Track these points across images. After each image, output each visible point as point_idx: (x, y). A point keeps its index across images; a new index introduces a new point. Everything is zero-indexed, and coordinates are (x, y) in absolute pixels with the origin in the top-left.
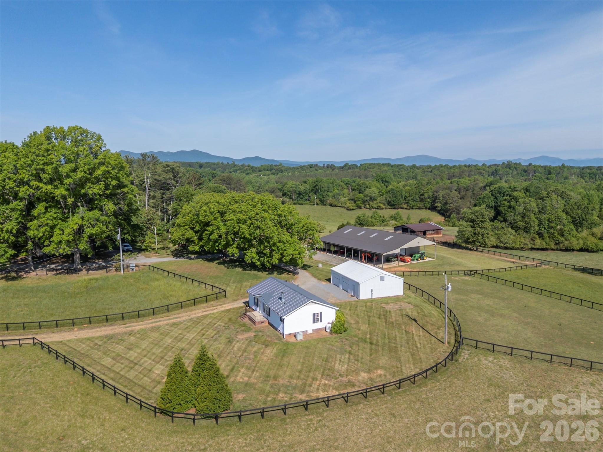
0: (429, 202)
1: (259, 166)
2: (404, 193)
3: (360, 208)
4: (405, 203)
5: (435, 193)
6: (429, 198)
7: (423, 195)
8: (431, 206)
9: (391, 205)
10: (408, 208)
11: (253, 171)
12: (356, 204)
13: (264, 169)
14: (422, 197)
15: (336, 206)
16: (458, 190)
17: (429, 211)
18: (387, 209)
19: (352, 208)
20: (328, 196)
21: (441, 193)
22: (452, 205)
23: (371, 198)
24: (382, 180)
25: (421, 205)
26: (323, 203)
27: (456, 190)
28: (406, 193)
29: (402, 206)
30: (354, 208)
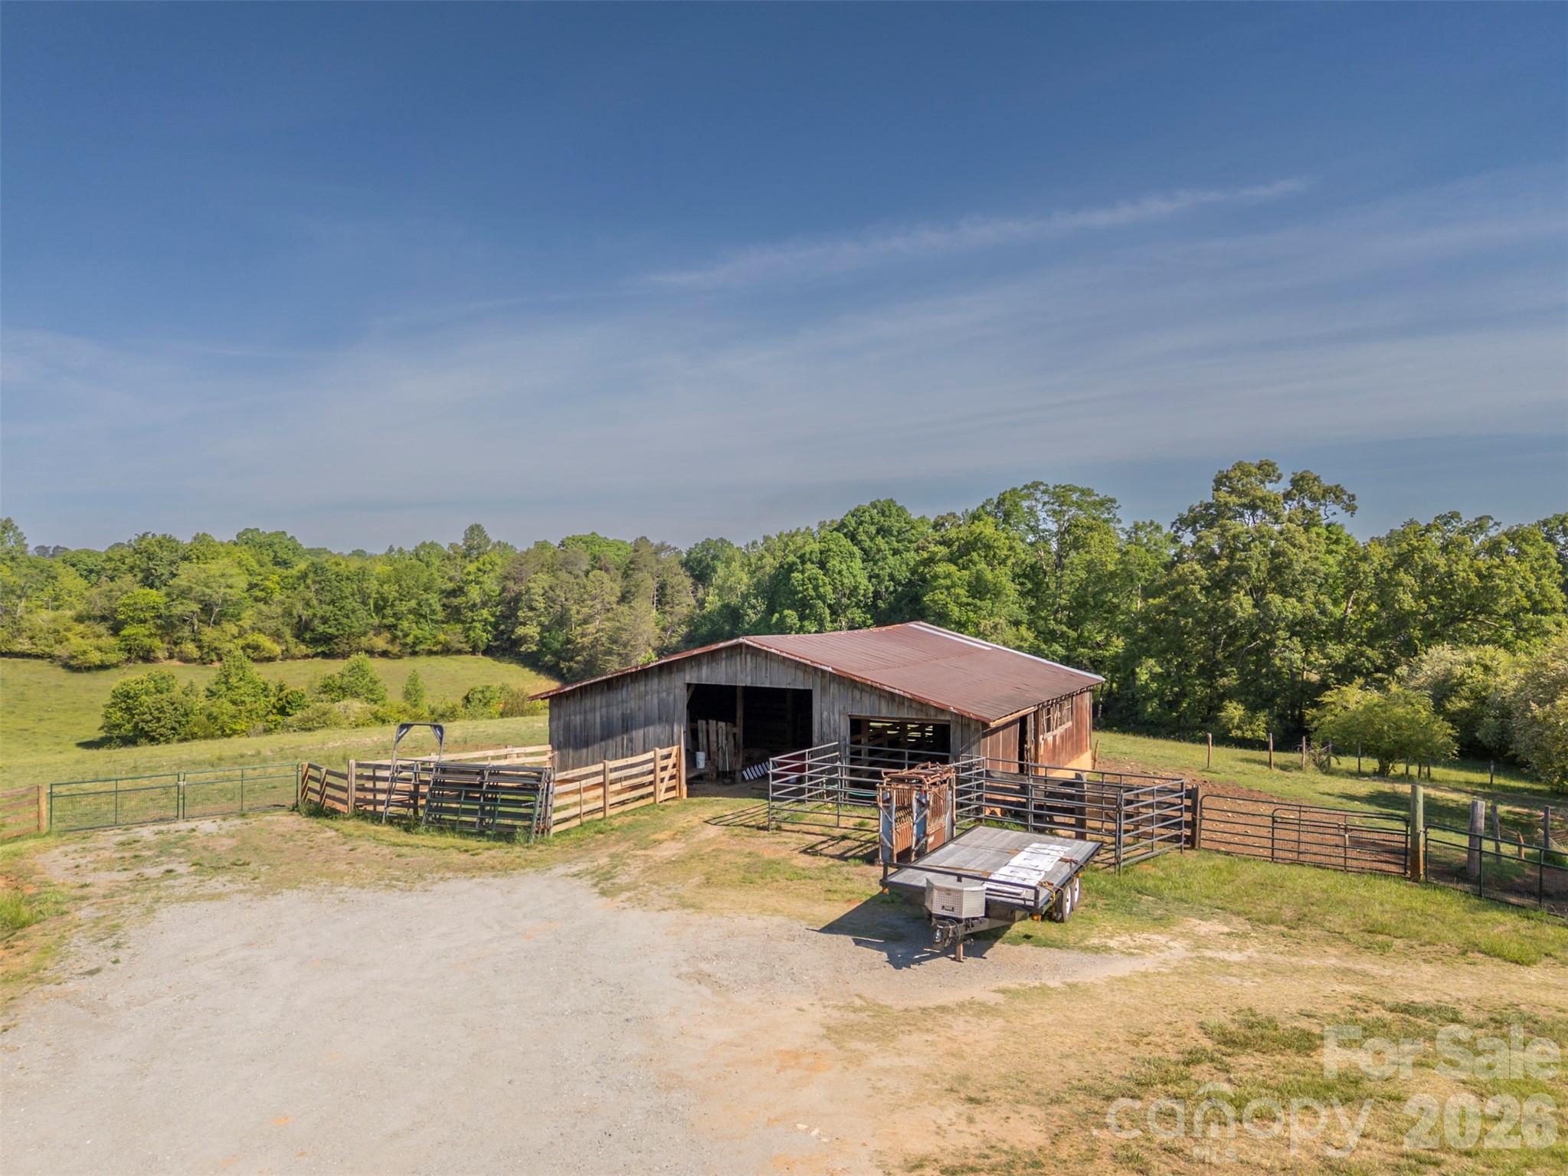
0: (487, 622)
2: (373, 586)
3: (147, 657)
4: (378, 630)
5: (510, 584)
6: (484, 604)
7: (457, 592)
8: (496, 638)
9: (315, 641)
10: (395, 649)
12: (125, 639)
14: (456, 601)
17: (491, 660)
18: (293, 658)
19: (95, 657)
21: (539, 583)
22: (591, 628)
23: (207, 608)
25: (452, 634)
28: (383, 583)
29: (365, 643)
30: (113, 658)
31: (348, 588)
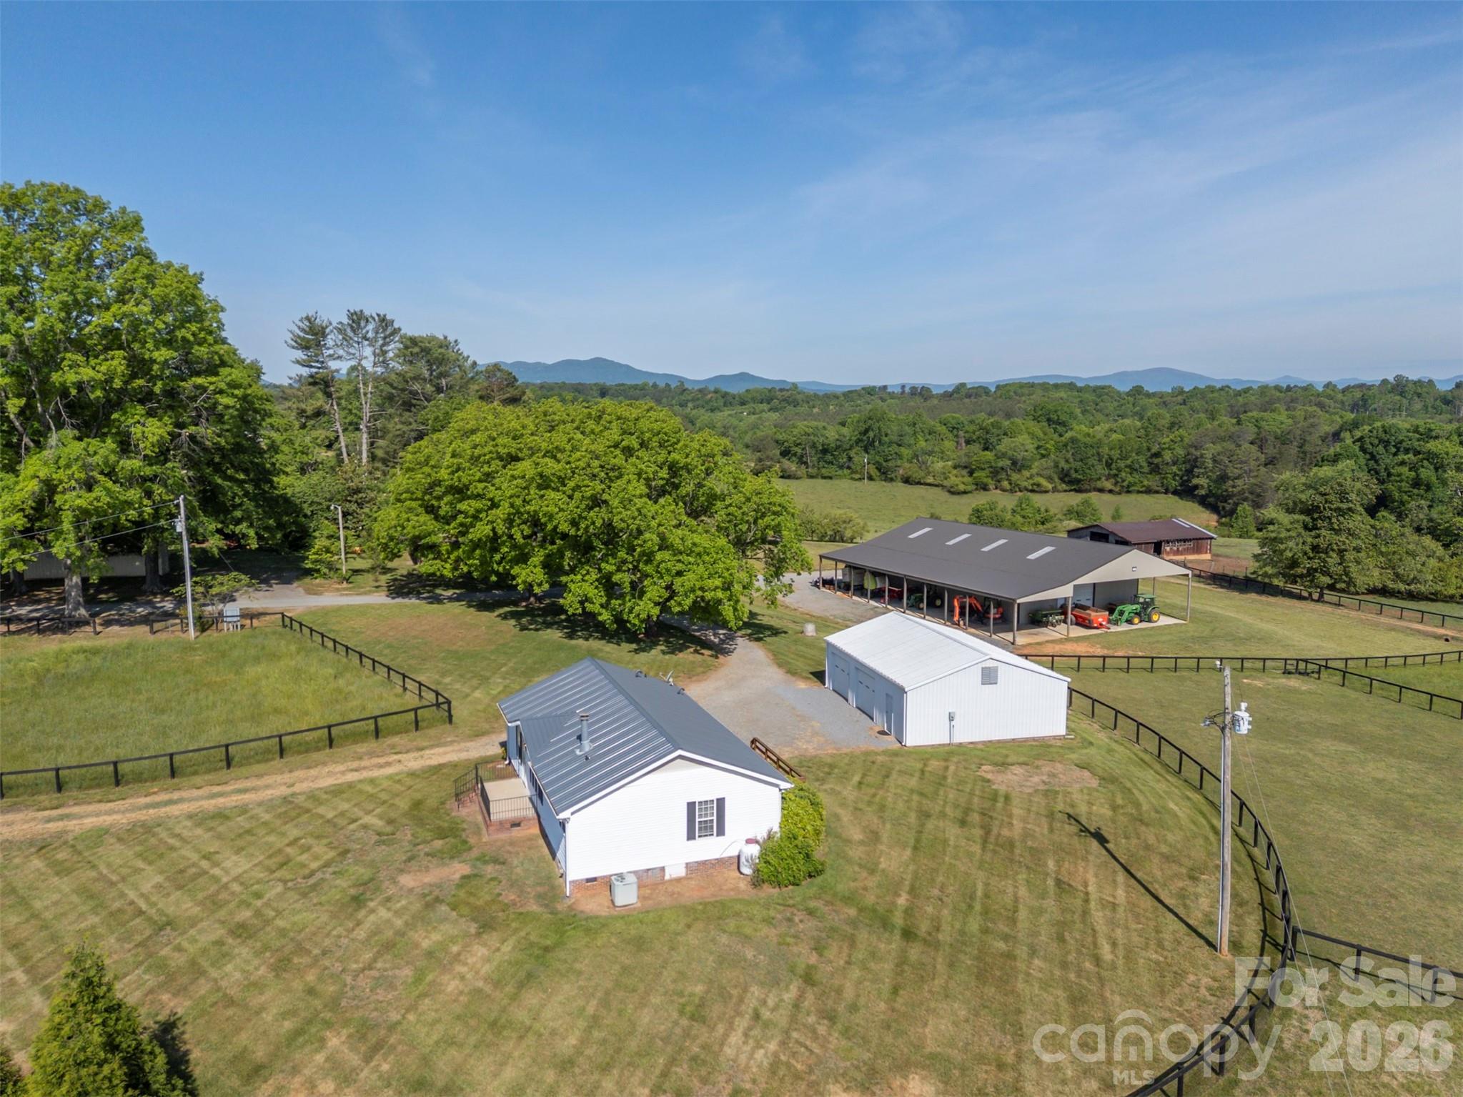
0: (1176, 475)
1: (742, 390)
2: (1105, 451)
3: (985, 488)
4: (1108, 477)
5: (1192, 450)
6: (1174, 463)
7: (1157, 455)
8: (1181, 485)
9: (1071, 482)
10: (1117, 489)
11: (725, 405)
12: (975, 479)
13: (754, 400)
14: (1156, 461)
15: (919, 483)
16: (1260, 442)
17: (1176, 498)
18: (1059, 491)
19: (962, 487)
20: (899, 456)
21: (1210, 450)
22: (1239, 482)
23: (1014, 463)
24: (1049, 420)
25: (1152, 481)
26: (885, 474)
27: (1252, 443)
28: (1111, 449)
29: (1099, 485)
30: (969, 488)
31: (1091, 452)
